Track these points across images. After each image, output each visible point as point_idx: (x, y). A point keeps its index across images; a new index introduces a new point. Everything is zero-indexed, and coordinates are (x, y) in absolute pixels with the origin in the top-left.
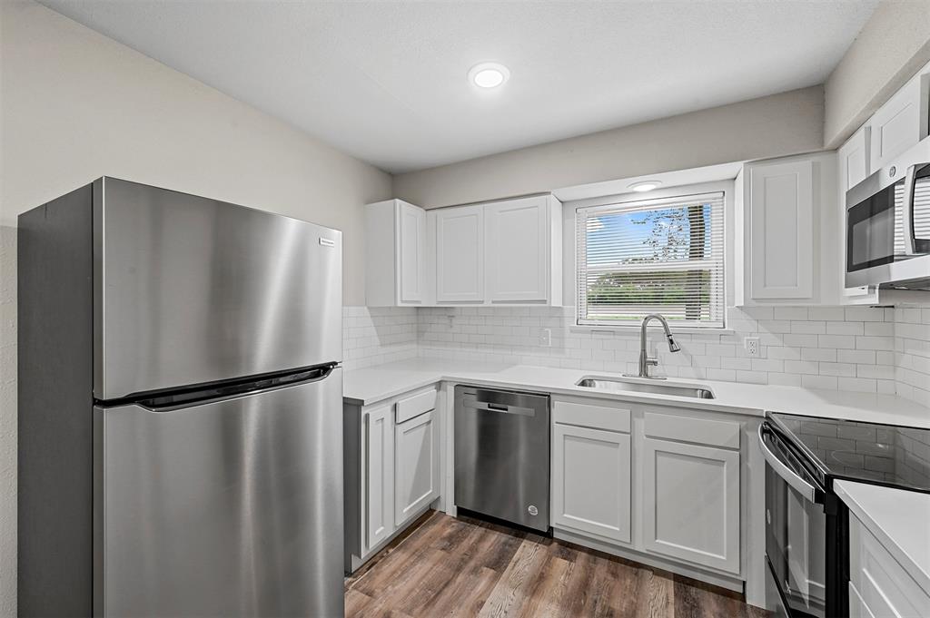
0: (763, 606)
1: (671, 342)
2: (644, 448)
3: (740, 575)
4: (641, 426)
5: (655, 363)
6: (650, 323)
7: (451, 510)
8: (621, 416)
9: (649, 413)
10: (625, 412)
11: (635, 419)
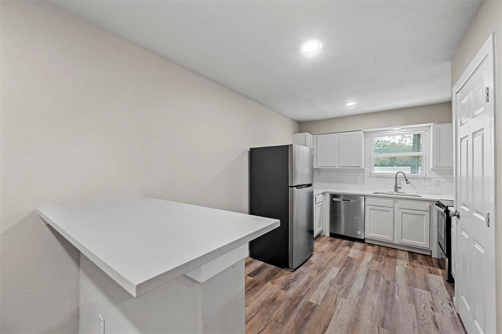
0: (437, 257)
1: (407, 180)
2: (398, 212)
3: (429, 248)
4: (397, 205)
5: (400, 188)
6: (398, 174)
7: (328, 234)
8: (390, 202)
9: (399, 201)
10: (392, 201)
11: (395, 203)
